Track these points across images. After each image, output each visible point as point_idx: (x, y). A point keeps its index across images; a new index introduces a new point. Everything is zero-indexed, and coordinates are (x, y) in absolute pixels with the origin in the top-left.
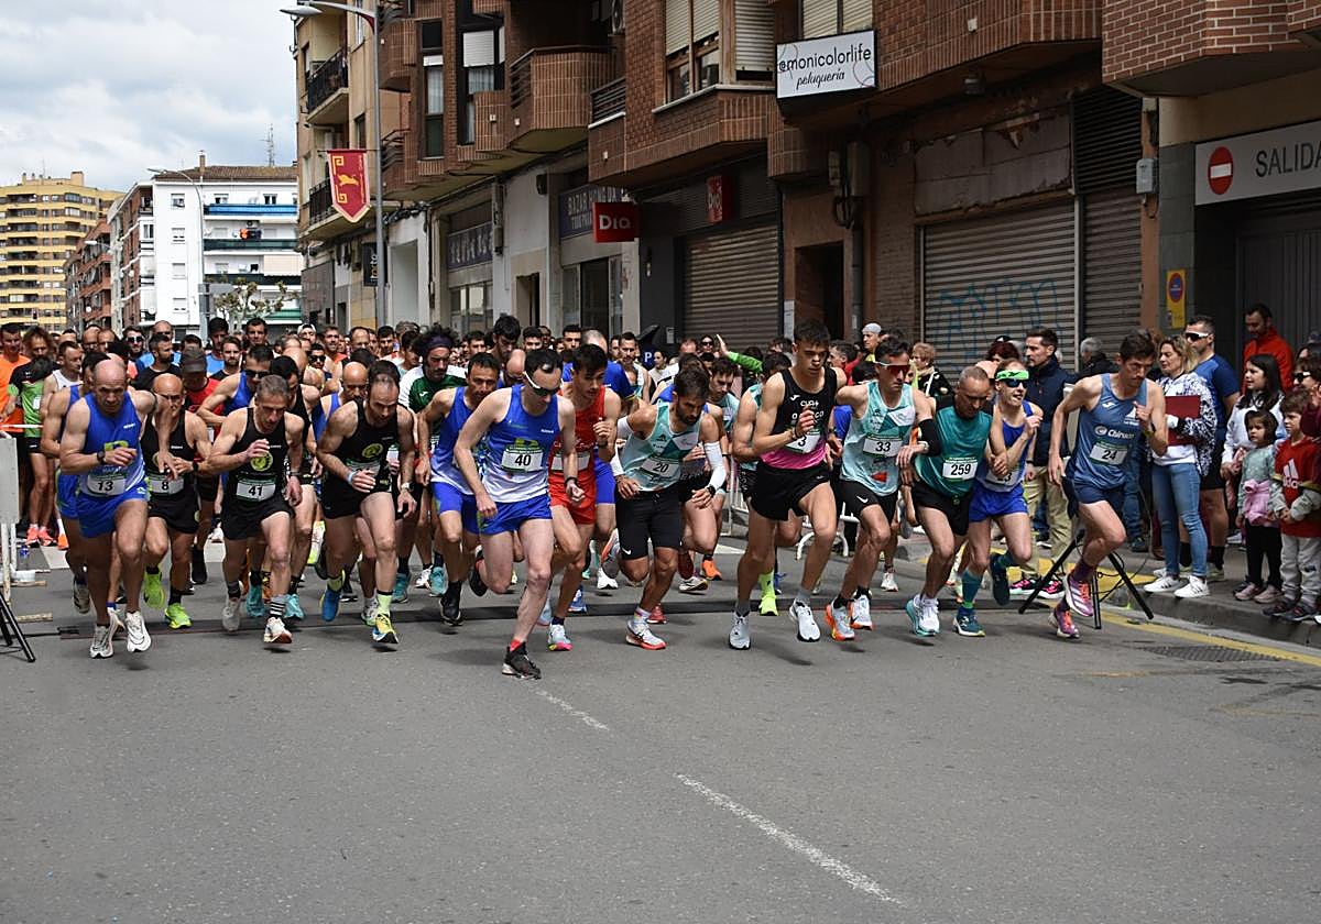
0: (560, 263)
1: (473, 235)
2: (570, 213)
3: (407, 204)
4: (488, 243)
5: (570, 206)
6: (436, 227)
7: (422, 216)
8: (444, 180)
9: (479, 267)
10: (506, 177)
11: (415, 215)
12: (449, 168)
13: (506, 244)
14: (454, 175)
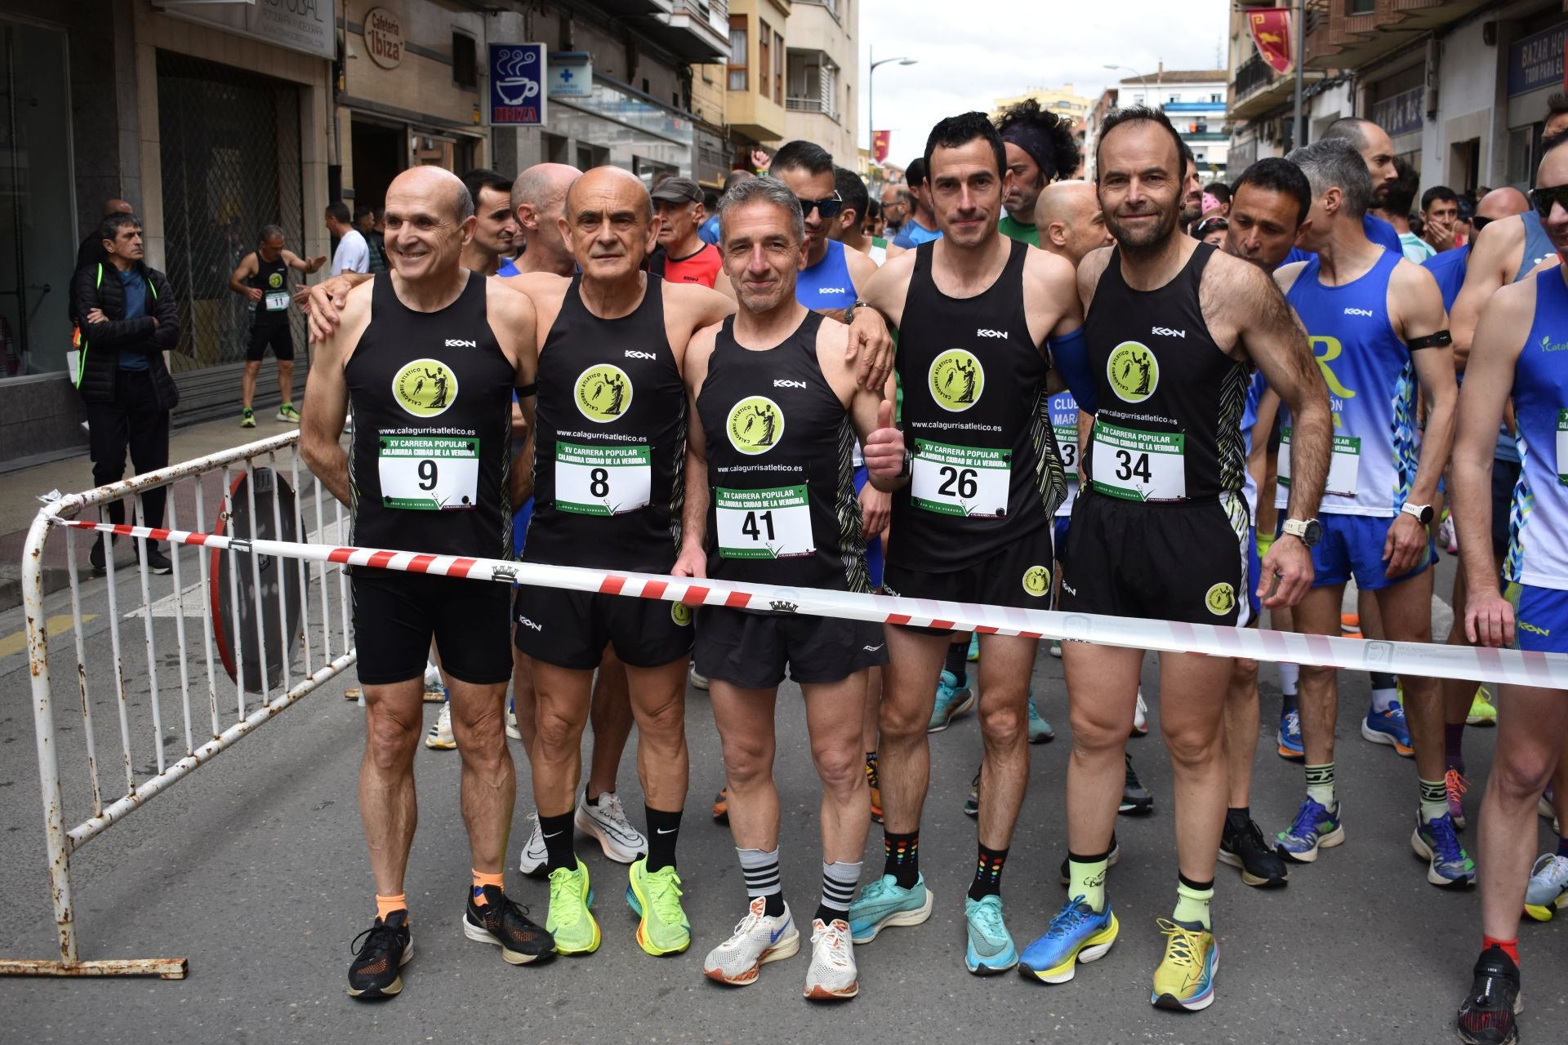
0: (1507, 125)
1: (1402, 102)
2: (1524, 65)
3: (1333, 73)
4: (1418, 109)
5: (1524, 56)
6: (1360, 97)
7: (1346, 87)
8: (1373, 39)
9: (1406, 138)
10: (1446, 30)
11: (1340, 85)
12: (1380, 22)
13: (1440, 107)
14: (1385, 31)
